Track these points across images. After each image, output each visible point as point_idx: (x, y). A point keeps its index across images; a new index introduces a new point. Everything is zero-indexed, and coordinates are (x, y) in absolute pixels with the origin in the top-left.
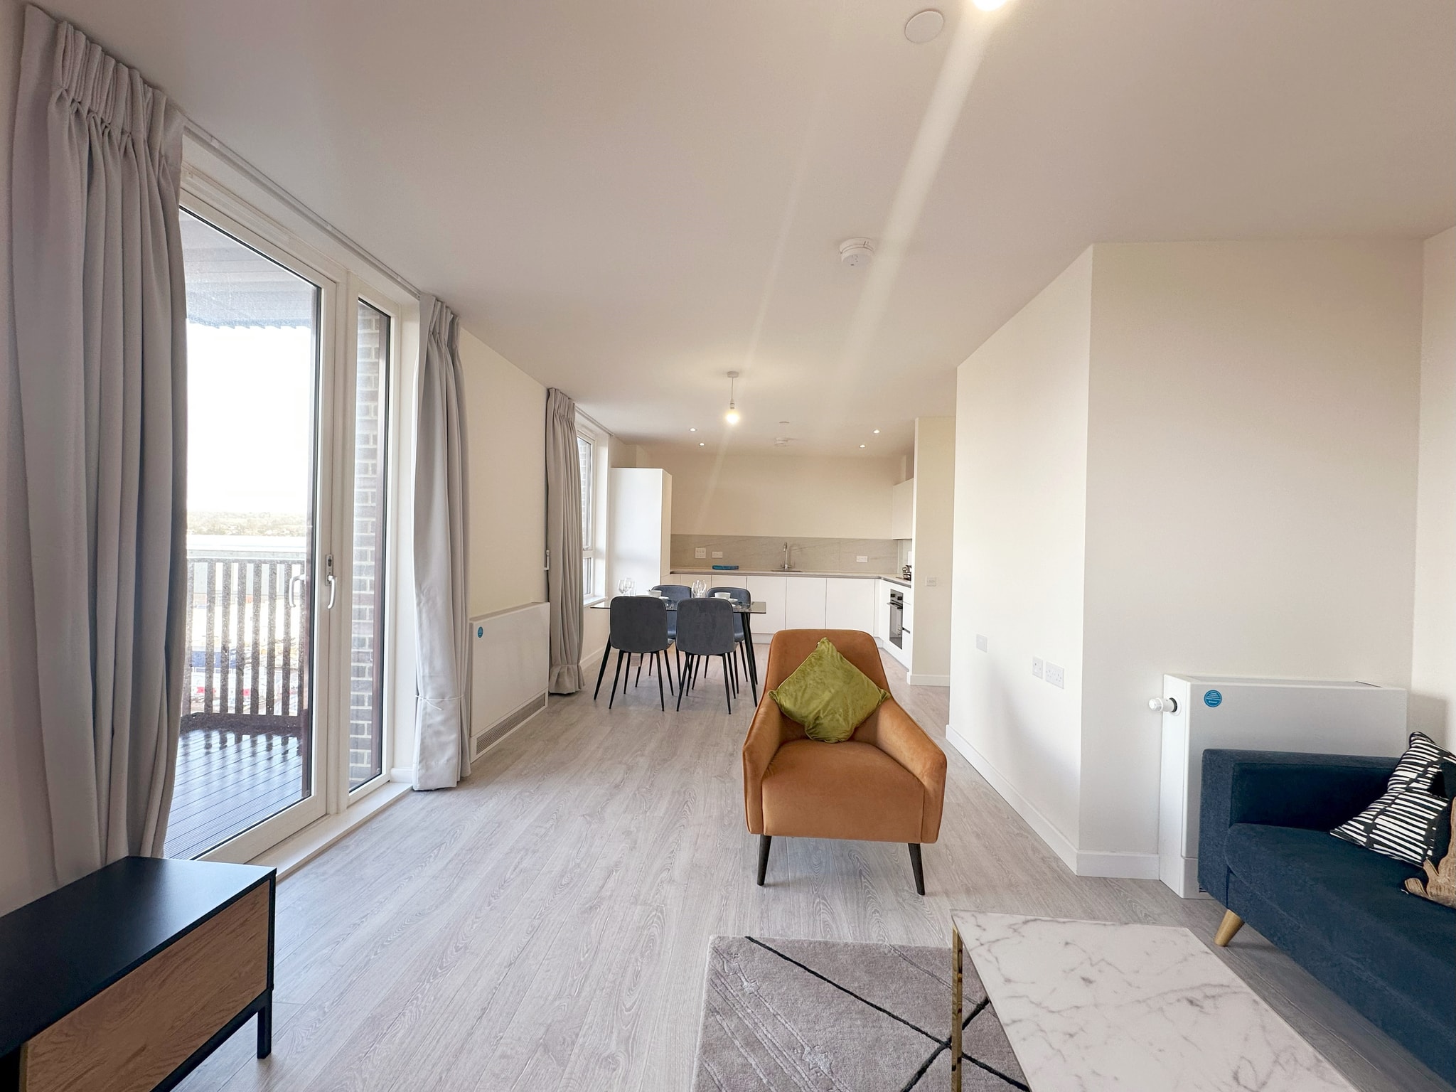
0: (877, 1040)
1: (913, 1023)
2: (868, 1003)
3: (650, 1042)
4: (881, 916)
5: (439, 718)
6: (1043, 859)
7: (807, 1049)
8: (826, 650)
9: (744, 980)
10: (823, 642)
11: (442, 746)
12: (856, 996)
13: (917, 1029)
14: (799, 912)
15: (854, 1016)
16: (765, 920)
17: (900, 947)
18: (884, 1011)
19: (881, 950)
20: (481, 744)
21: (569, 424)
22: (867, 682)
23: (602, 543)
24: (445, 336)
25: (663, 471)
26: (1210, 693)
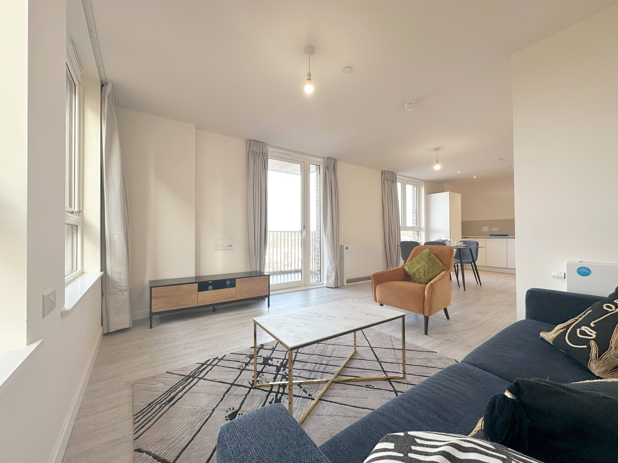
5: (331, 269)
11: (332, 276)
20: (349, 281)
21: (392, 181)
22: (438, 263)
23: (423, 225)
24: (332, 167)
25: (449, 193)
26: (581, 268)
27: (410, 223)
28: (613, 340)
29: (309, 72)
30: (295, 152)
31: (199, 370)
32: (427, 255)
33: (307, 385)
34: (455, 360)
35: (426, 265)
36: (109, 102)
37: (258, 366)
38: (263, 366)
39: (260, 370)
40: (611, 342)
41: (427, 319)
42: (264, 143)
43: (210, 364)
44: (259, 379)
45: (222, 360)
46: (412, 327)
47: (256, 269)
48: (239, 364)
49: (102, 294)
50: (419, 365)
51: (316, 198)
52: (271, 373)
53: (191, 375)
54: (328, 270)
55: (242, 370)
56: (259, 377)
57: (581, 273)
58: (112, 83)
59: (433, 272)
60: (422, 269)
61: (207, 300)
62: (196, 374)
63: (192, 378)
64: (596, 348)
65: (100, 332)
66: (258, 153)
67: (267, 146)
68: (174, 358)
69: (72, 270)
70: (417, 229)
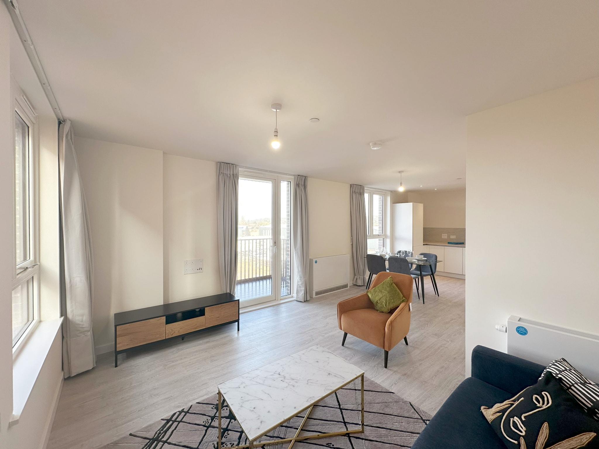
5: (300, 283)
11: (301, 290)
20: (317, 294)
21: (360, 194)
22: (399, 294)
23: (388, 233)
24: (303, 183)
25: (413, 204)
26: (520, 328)
27: (376, 229)
28: (539, 443)
29: (276, 129)
30: (266, 171)
31: (164, 430)
32: (389, 285)
33: (271, 447)
34: (410, 403)
35: (387, 295)
36: (67, 141)
37: (223, 420)
38: (229, 420)
39: (225, 426)
40: (537, 445)
41: (387, 353)
42: (234, 164)
43: (175, 421)
44: (224, 440)
45: (188, 413)
46: (373, 357)
47: (226, 291)
48: (205, 418)
49: (63, 337)
50: (377, 412)
51: (287, 213)
52: (236, 430)
53: (155, 437)
54: (298, 285)
55: (208, 427)
56: (225, 437)
57: (520, 332)
58: (70, 120)
59: (394, 302)
60: (384, 299)
61: (176, 332)
62: (161, 436)
63: (156, 442)
64: (525, 447)
65: (61, 377)
66: (228, 175)
67: (237, 167)
68: (139, 411)
69: (28, 321)
70: (382, 236)
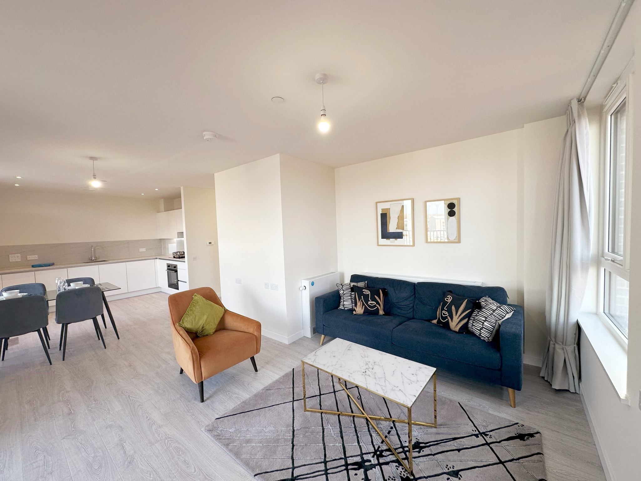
0: (278, 412)
1: (283, 403)
2: (269, 407)
3: (215, 471)
4: (251, 384)
6: (278, 344)
7: (264, 429)
8: (199, 298)
9: (228, 430)
10: (196, 296)
12: (264, 408)
13: (285, 403)
14: (225, 400)
15: (268, 412)
16: (216, 411)
17: (264, 388)
18: (274, 405)
19: (260, 392)
29: (324, 106)
